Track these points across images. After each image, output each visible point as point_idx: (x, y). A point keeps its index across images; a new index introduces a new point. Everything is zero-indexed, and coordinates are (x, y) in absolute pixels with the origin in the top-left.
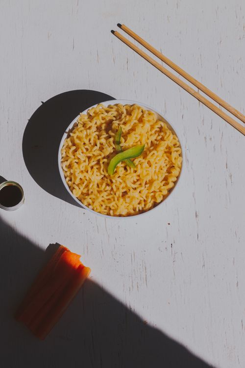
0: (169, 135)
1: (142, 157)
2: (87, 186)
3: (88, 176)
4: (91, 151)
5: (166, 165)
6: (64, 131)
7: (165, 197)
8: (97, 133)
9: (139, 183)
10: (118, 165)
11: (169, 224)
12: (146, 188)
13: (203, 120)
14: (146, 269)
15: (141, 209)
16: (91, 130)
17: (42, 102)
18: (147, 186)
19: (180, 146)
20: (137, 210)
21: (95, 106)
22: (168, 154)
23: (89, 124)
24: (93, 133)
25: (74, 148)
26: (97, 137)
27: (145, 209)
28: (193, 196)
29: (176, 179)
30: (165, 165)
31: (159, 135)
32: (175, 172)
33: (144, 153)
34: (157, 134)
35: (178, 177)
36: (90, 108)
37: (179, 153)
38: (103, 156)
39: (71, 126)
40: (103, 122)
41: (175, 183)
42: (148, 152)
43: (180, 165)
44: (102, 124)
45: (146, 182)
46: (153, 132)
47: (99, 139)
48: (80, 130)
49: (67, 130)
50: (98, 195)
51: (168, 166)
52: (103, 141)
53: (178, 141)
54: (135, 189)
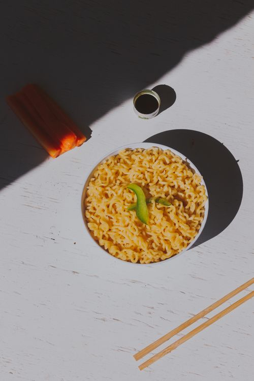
0: (152, 254)
1: (137, 220)
2: (125, 163)
3: (136, 167)
4: (158, 175)
5: (124, 245)
6: (188, 157)
7: (91, 232)
8: (176, 187)
9: (113, 211)
10: (135, 196)
11: (75, 243)
12: (105, 217)
13: (173, 312)
14: (39, 208)
15: (88, 208)
16: (181, 181)
17: (238, 161)
18: (107, 218)
19: (138, 262)
20: (88, 204)
21: (207, 194)
22: (133, 248)
23: (188, 182)
24: (177, 182)
25: (168, 161)
26: (172, 185)
27: (87, 211)
28: (95, 276)
29: (106, 248)
30: (125, 243)
31: (156, 246)
32: (113, 250)
33: (140, 223)
34: (158, 245)
35: (107, 251)
36: (205, 188)
37: (132, 260)
38: (150, 184)
39: (192, 166)
40: (187, 196)
41: (103, 247)
42: (140, 228)
43: (118, 257)
44: (185, 194)
45: (112, 218)
46: (162, 242)
47: (169, 186)
48: (184, 171)
49: (188, 161)
50: (113, 171)
51: (122, 246)
52: (166, 189)
53: (145, 263)
54: (108, 206)
